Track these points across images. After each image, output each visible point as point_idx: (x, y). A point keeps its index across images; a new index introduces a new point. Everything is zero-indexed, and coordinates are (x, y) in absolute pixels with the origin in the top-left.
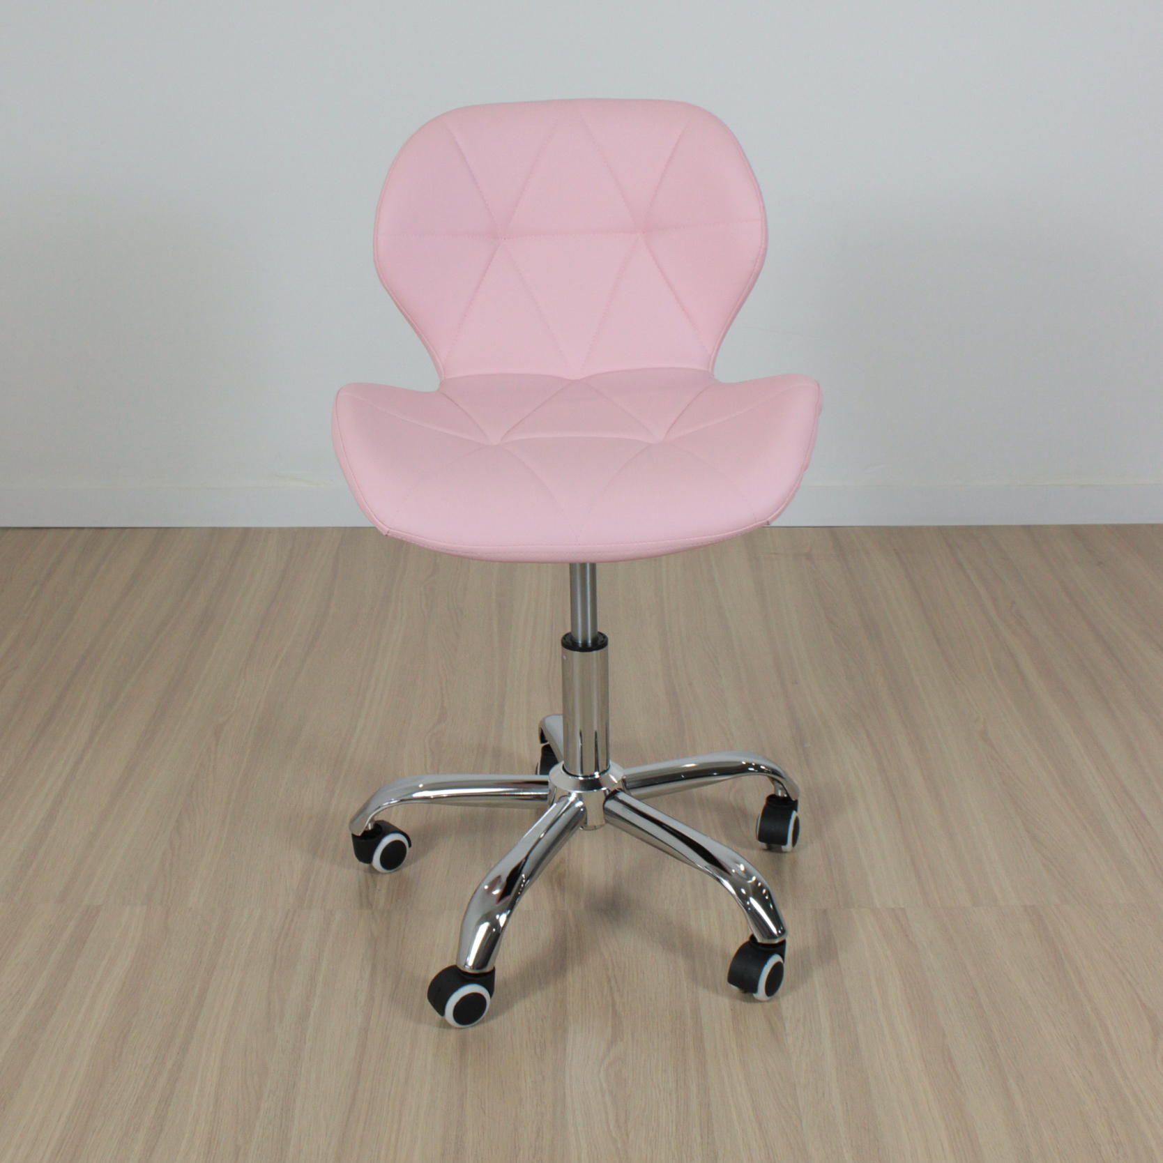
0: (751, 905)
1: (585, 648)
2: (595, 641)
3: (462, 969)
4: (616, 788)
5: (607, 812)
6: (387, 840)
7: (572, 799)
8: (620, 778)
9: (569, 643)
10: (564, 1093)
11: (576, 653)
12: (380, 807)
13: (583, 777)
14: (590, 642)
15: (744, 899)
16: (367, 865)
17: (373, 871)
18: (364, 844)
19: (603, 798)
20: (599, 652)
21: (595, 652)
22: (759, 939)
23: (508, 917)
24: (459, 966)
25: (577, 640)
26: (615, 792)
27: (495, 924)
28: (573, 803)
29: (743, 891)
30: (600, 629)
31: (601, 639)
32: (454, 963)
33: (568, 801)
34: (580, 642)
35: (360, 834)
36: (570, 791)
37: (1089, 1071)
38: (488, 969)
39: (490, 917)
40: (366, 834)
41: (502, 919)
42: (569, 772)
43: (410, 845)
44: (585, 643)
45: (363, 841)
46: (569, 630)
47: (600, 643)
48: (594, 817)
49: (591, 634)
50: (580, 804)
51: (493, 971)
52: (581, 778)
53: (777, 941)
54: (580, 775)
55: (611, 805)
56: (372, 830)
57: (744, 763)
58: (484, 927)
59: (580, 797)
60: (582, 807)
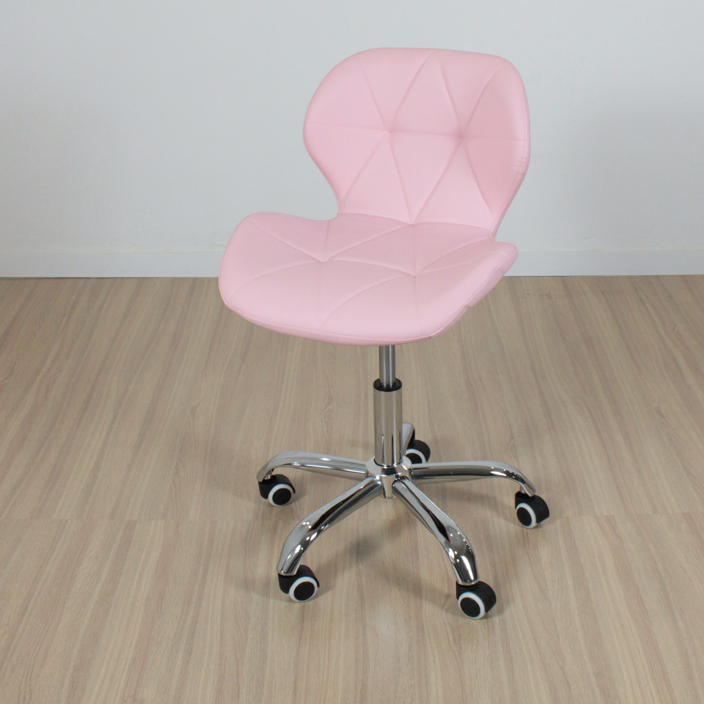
1: (388, 389)
2: (394, 384)
4: (404, 475)
5: (395, 489)
6: (276, 488)
7: (376, 479)
8: (409, 468)
9: (378, 386)
11: (383, 393)
13: (387, 466)
14: (391, 385)
16: (265, 499)
18: (264, 488)
19: (394, 480)
20: (397, 391)
21: (393, 392)
25: (383, 384)
30: (397, 377)
34: (385, 385)
35: (263, 481)
40: (266, 481)
44: (388, 386)
45: (264, 485)
46: (378, 377)
47: (397, 386)
49: (392, 380)
52: (385, 467)
54: (385, 465)
55: (399, 486)
56: (270, 480)
59: (381, 480)
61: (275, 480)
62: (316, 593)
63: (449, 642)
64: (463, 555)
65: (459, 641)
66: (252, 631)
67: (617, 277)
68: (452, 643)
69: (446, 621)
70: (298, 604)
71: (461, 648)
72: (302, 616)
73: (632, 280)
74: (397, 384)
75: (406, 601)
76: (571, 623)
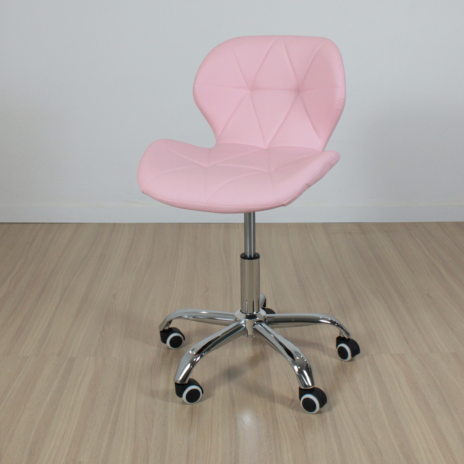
1: (250, 258)
2: (254, 255)
6: (172, 336)
7: (242, 323)
9: (244, 257)
11: (247, 261)
14: (252, 256)
16: (164, 344)
17: (167, 346)
18: (164, 335)
20: (257, 260)
21: (255, 260)
25: (247, 255)
30: (257, 251)
35: (162, 331)
36: (242, 319)
40: (165, 331)
43: (184, 339)
44: (250, 256)
47: (256, 257)
49: (253, 253)
52: (248, 314)
56: (167, 330)
59: (245, 322)
61: (171, 331)
62: (201, 398)
63: (295, 428)
64: (304, 370)
65: (302, 426)
66: (157, 421)
68: (297, 428)
69: (292, 415)
70: (189, 406)
71: (304, 431)
72: (192, 412)
74: (257, 255)
75: (263, 403)
76: (379, 416)
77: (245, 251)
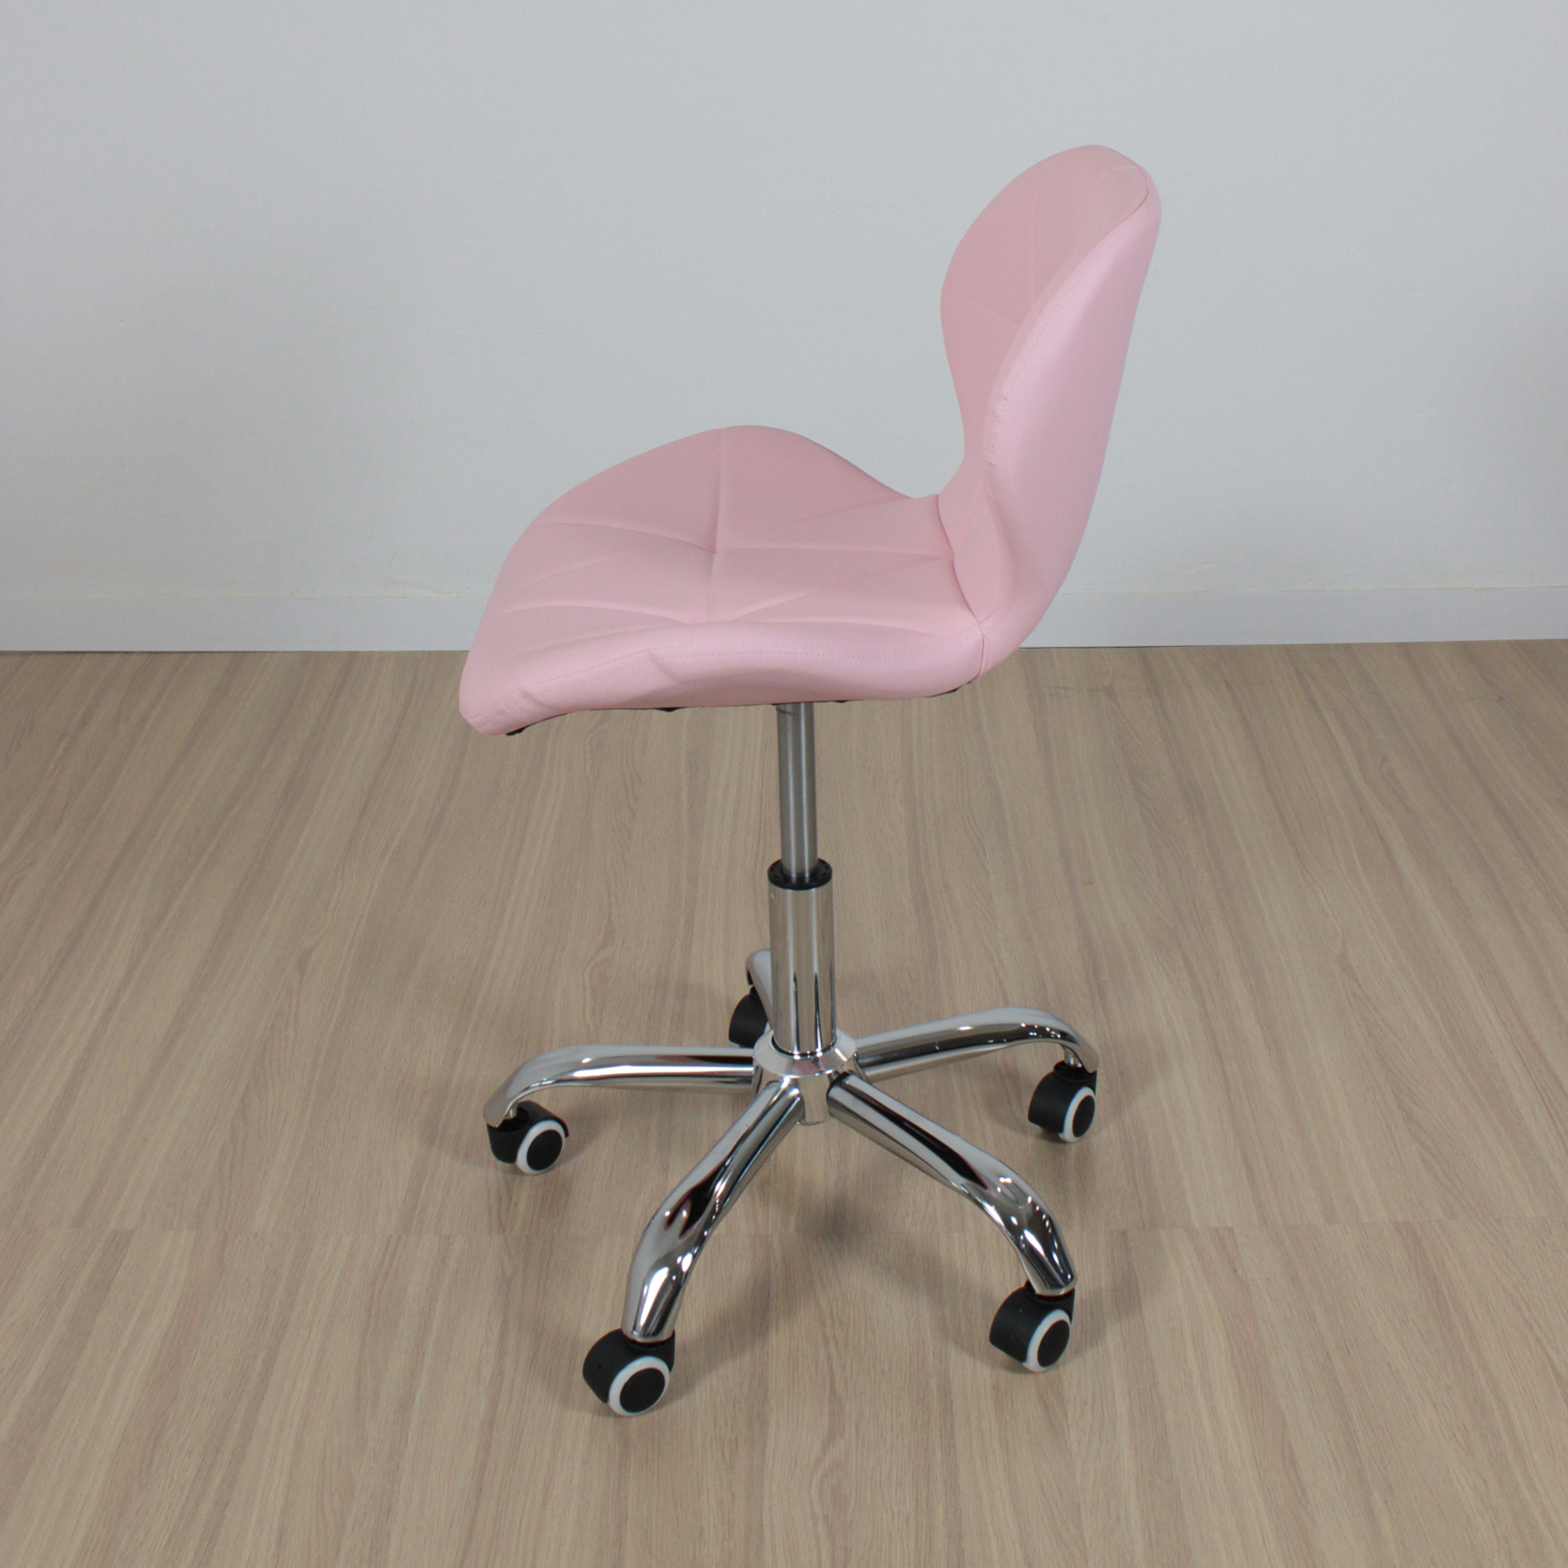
0: (1025, 1241)
1: (801, 885)
2: (814, 873)
3: (629, 1335)
4: (845, 1069)
5: (831, 1102)
6: (536, 1131)
7: (784, 1085)
8: (851, 1056)
9: (779, 876)
10: (761, 1517)
11: (790, 892)
12: (527, 1088)
14: (807, 875)
15: (1015, 1232)
16: (507, 1165)
17: (518, 1172)
18: (505, 1138)
19: (827, 1084)
20: (820, 889)
21: (813, 890)
22: (1038, 1289)
23: (695, 1257)
24: (624, 1331)
25: (790, 873)
26: (845, 1075)
27: (676, 1269)
28: (785, 1092)
29: (1014, 1220)
30: (821, 855)
31: (823, 870)
32: (618, 1327)
33: (779, 1089)
34: (794, 875)
35: (497, 1126)
36: (780, 1074)
37: (1484, 1480)
38: (664, 1336)
39: (669, 1260)
40: (507, 1125)
41: (686, 1262)
42: (781, 1047)
43: (567, 1134)
44: (801, 877)
45: (503, 1133)
46: (777, 856)
47: (821, 875)
48: (816, 1108)
49: (809, 860)
50: (795, 1092)
51: (672, 1339)
53: (1063, 1292)
54: (796, 1052)
55: (838, 1093)
56: (514, 1119)
57: (1023, 1025)
58: (662, 1275)
59: (795, 1084)
60: (798, 1095)
67: (1260, 647)
73: (1289, 653)
77: (783, 855)
